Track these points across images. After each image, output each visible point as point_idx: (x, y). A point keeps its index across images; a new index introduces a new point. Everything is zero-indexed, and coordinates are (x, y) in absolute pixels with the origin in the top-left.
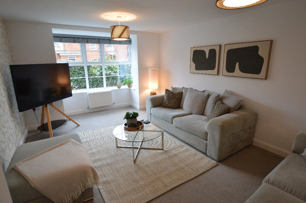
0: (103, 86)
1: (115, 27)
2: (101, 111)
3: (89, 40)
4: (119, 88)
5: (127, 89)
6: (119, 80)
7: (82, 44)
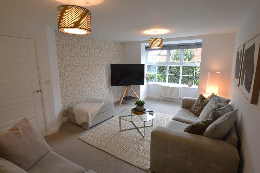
0: (178, 82)
1: (155, 39)
2: (169, 101)
3: (171, 47)
4: (190, 86)
5: (197, 89)
6: (194, 79)
7: (168, 50)
